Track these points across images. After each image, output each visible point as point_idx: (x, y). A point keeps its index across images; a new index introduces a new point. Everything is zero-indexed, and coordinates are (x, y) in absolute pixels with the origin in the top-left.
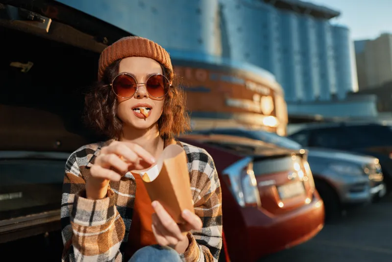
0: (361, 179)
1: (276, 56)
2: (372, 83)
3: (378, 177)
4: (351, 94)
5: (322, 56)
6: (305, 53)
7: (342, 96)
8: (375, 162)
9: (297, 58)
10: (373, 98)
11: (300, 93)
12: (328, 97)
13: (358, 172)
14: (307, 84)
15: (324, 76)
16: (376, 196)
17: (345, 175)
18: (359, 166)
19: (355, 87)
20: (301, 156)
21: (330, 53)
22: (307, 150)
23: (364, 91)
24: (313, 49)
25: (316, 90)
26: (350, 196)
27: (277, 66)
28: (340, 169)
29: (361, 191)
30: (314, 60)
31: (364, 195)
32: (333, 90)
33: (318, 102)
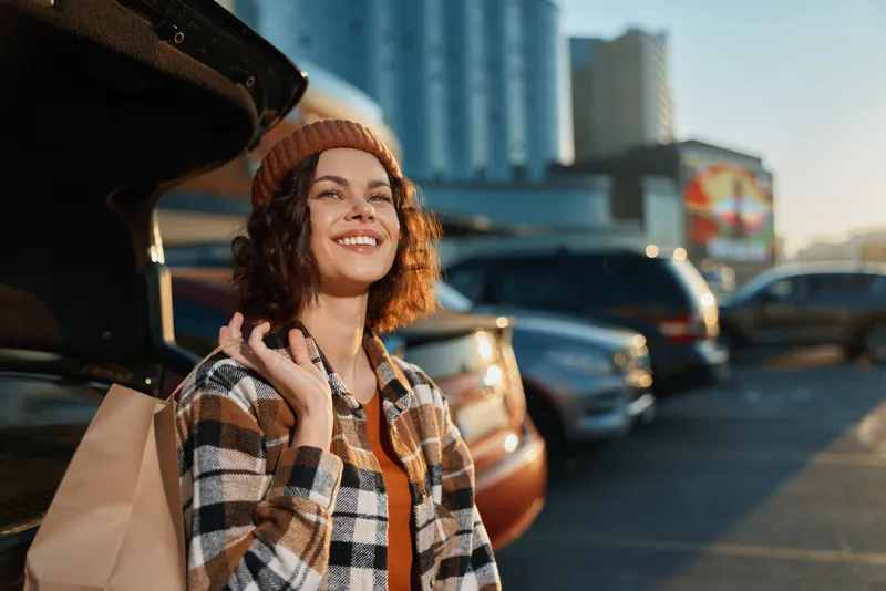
0: (610, 383)
1: (383, 53)
2: (604, 147)
3: (642, 379)
4: (556, 169)
5: (495, 66)
6: (455, 54)
7: (537, 174)
8: (636, 343)
9: (434, 64)
10: (603, 182)
11: (438, 158)
12: (505, 175)
13: (604, 366)
14: (458, 136)
15: (497, 118)
16: (638, 422)
17: (578, 375)
18: (607, 353)
19: (565, 152)
20: (499, 333)
21: (514, 62)
22: (512, 318)
23: (586, 165)
24: (476, 46)
25: (479, 154)
26: (588, 424)
27: (385, 79)
28: (568, 360)
29: (607, 411)
30: (476, 76)
31: (614, 421)
32: (518, 156)
33: (480, 183)
